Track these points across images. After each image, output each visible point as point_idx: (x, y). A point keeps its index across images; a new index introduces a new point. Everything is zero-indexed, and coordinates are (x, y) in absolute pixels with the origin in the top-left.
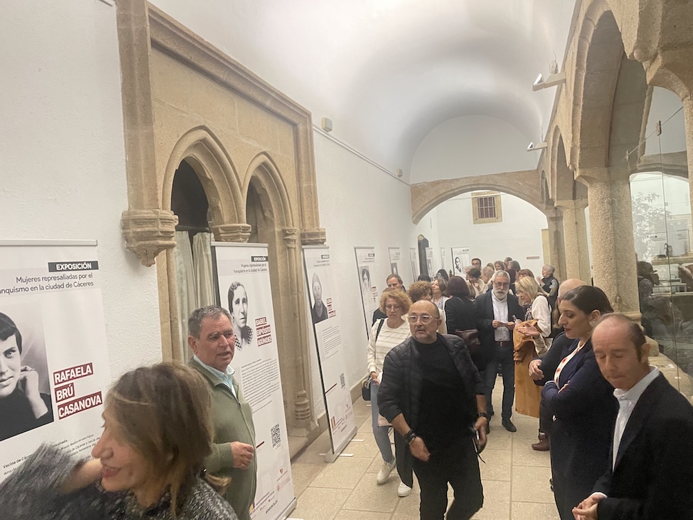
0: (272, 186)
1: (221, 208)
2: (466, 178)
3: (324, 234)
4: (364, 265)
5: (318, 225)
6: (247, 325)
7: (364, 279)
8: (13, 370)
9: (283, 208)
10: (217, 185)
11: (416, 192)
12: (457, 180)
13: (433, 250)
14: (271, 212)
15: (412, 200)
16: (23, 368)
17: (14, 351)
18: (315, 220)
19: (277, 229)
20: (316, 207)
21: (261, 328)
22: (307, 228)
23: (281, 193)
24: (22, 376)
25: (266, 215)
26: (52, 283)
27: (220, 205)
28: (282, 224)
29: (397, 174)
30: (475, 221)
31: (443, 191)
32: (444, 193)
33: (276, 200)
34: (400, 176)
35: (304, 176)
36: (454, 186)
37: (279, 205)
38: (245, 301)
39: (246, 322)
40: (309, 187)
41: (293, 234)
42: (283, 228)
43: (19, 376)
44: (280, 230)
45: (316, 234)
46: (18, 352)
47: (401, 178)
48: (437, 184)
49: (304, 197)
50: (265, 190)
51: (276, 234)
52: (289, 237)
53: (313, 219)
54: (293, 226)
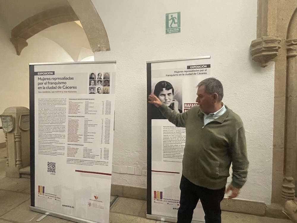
8: (170, 99)
16: (173, 100)
17: (171, 94)
24: (173, 102)
26: (188, 73)
43: (172, 102)
46: (172, 94)
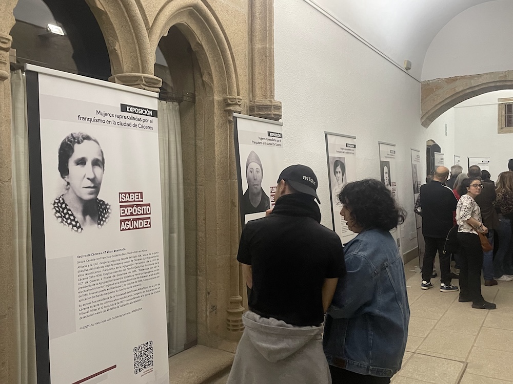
0: (210, 41)
1: (119, 52)
2: (490, 73)
3: (278, 108)
4: (337, 155)
5: (272, 96)
6: (99, 197)
7: (335, 173)
9: (225, 71)
10: (113, 20)
11: (428, 89)
12: (479, 76)
13: (444, 157)
14: (210, 75)
15: (422, 99)
18: (269, 89)
19: (217, 98)
20: (272, 75)
21: (132, 206)
22: (257, 99)
23: (223, 52)
25: (204, 79)
27: (117, 47)
28: (224, 91)
29: (404, 66)
30: (501, 130)
31: (461, 89)
32: (462, 91)
33: (217, 61)
34: (408, 69)
35: (258, 35)
36: (474, 83)
37: (220, 67)
38: (98, 163)
39: (97, 192)
40: (264, 49)
41: (236, 104)
42: (224, 96)
44: (220, 99)
45: (267, 107)
47: (409, 72)
48: (454, 80)
49: (257, 61)
50: (202, 46)
51: (215, 104)
52: (231, 108)
53: (266, 89)
54: (238, 94)
